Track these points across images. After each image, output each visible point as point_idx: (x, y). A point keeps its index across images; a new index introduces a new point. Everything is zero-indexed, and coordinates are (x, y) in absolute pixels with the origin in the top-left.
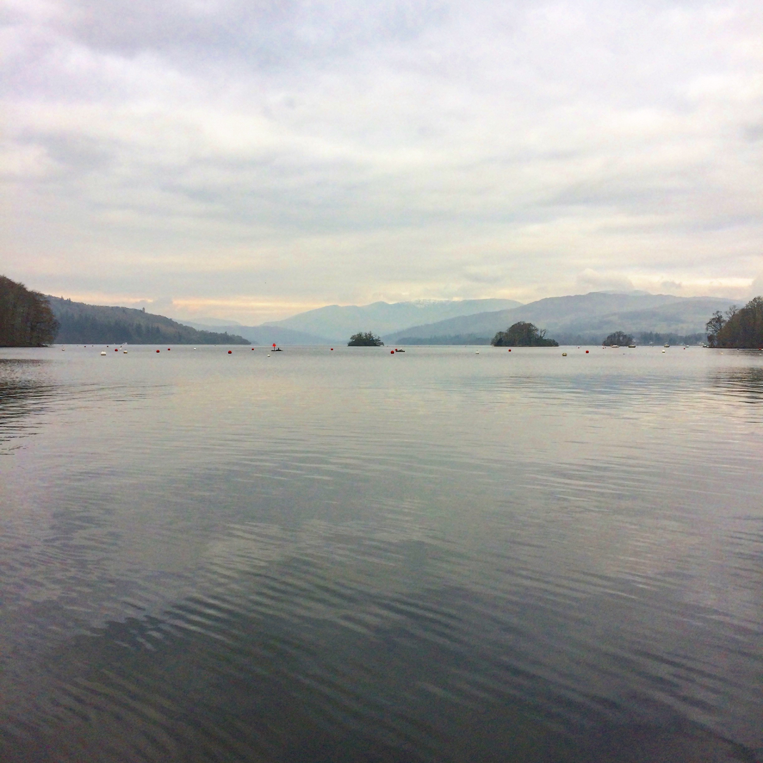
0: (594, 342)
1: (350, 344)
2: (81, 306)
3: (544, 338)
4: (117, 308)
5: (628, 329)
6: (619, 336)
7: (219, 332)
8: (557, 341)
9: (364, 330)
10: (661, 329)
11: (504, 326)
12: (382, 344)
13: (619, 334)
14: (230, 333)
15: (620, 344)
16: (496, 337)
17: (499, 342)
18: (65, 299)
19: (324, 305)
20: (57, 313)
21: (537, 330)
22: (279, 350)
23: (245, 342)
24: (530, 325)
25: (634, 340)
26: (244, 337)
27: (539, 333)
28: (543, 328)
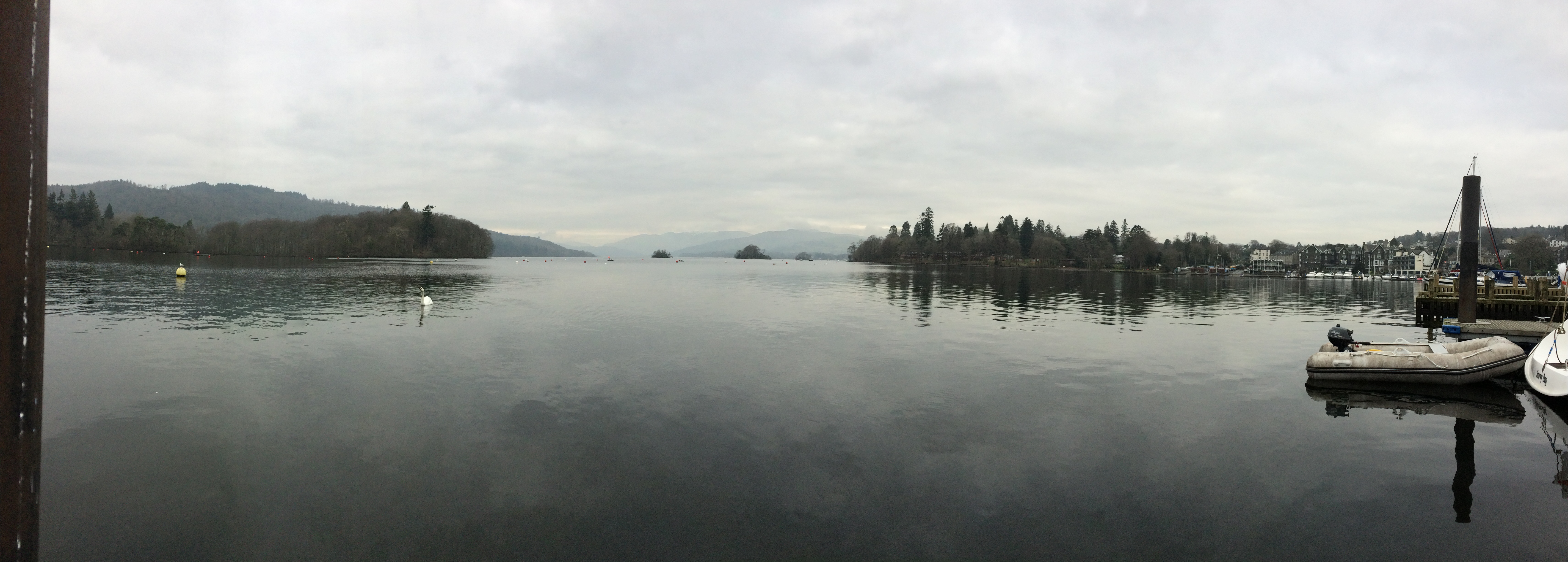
0: (790, 257)
1: (653, 257)
2: (507, 236)
3: (764, 255)
4: (525, 236)
5: (809, 250)
6: (804, 254)
7: (579, 250)
8: (770, 256)
9: (661, 249)
10: (826, 251)
11: (742, 248)
12: (672, 256)
13: (804, 253)
14: (585, 251)
15: (804, 259)
16: (737, 253)
17: (739, 256)
18: (499, 232)
19: (638, 234)
20: (494, 239)
21: (759, 250)
22: (612, 260)
23: (593, 256)
24: (756, 247)
25: (812, 257)
26: (593, 253)
27: (761, 252)
28: (763, 249)
